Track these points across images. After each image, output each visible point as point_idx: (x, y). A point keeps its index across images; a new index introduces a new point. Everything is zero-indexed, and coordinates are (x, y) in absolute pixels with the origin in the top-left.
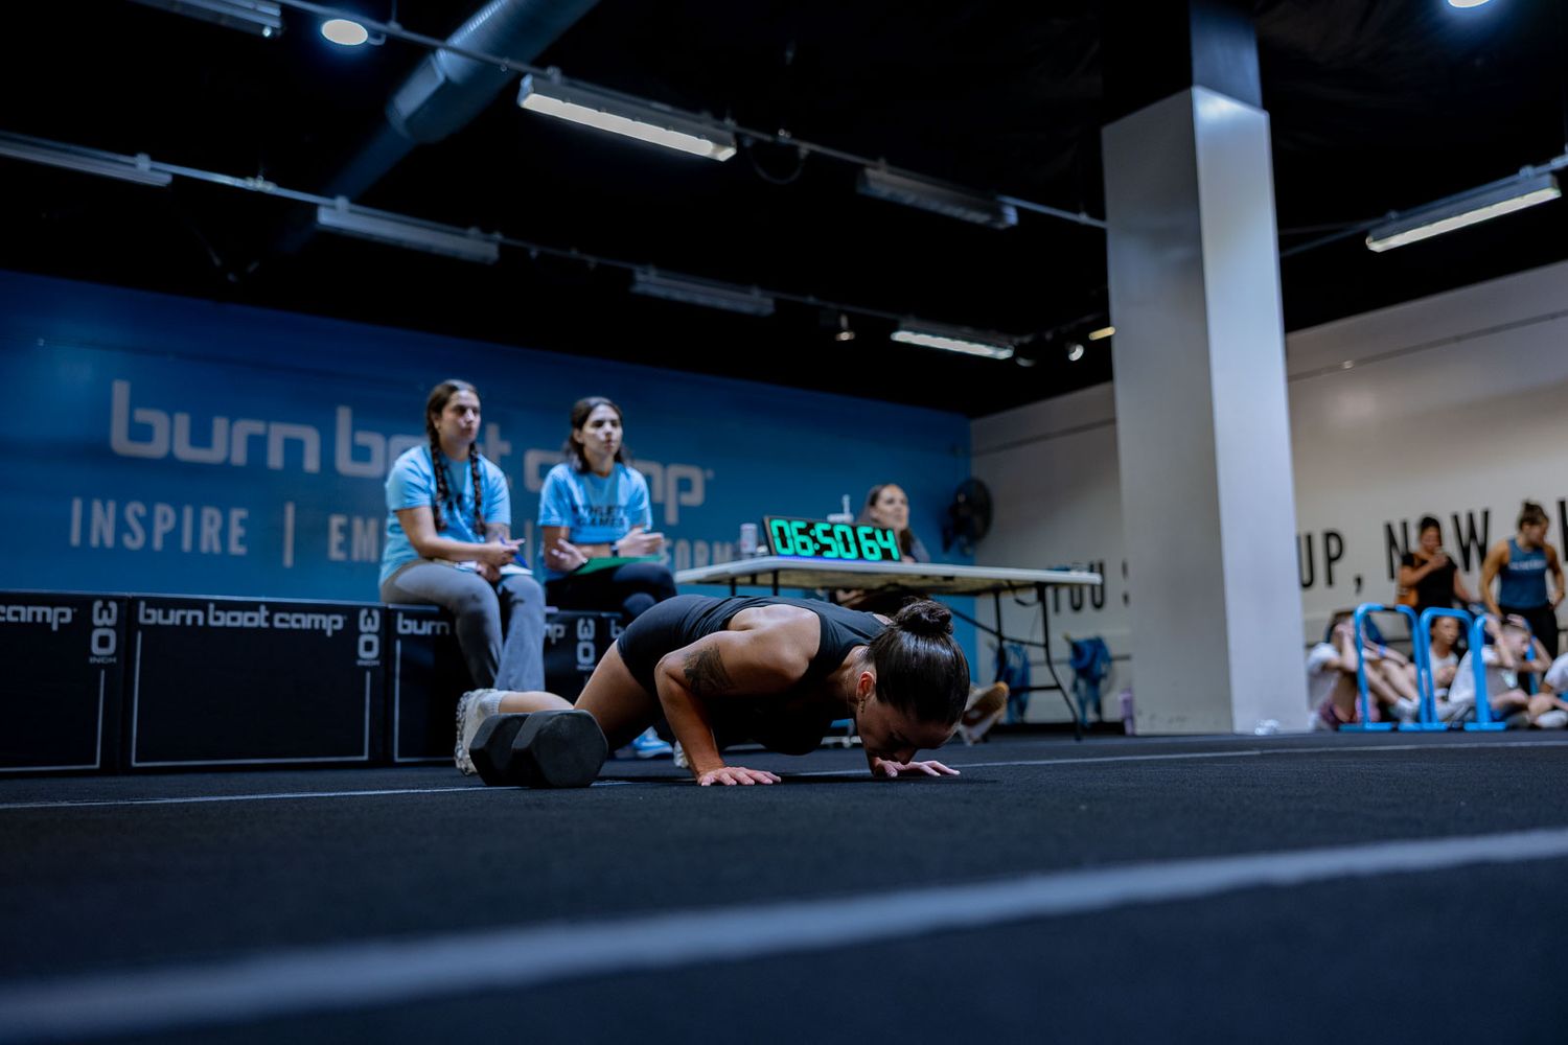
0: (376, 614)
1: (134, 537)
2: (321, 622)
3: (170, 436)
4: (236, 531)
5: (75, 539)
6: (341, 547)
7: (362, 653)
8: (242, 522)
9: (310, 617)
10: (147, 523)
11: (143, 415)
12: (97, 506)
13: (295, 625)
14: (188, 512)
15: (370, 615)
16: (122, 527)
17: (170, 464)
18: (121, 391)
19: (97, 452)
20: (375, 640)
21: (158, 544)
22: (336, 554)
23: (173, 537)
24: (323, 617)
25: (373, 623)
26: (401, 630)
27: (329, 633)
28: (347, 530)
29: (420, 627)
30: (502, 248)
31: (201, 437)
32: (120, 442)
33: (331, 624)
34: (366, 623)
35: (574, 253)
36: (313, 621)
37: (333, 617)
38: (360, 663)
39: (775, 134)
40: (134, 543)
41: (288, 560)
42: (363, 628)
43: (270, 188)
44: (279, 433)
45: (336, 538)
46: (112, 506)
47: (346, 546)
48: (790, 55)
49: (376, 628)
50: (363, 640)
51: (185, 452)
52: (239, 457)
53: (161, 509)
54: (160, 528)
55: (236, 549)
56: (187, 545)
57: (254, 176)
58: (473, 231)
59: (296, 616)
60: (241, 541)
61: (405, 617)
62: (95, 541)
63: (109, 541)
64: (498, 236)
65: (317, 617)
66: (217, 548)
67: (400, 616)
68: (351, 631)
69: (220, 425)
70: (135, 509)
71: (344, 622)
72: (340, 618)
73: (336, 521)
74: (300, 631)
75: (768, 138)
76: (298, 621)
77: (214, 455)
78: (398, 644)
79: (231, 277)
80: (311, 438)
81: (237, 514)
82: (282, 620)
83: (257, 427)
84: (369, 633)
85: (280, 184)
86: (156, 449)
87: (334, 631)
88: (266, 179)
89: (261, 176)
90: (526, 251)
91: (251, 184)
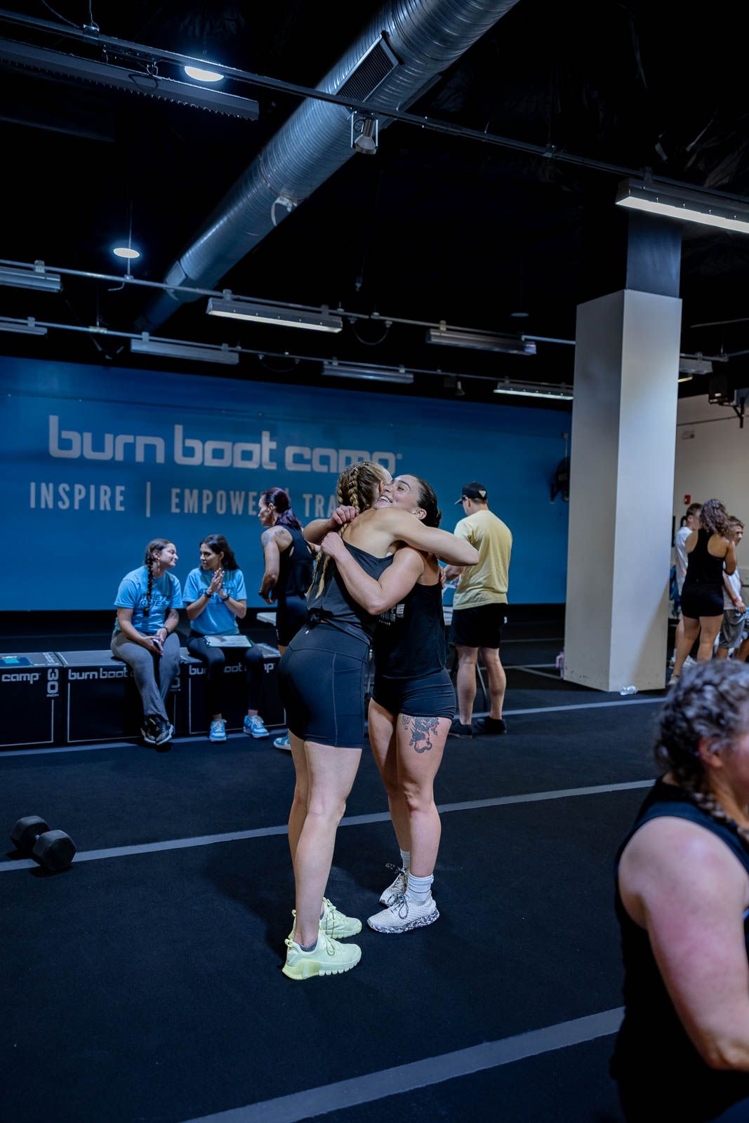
0: (57, 671)
1: (64, 503)
2: (27, 677)
3: (81, 445)
4: (119, 498)
5: (33, 505)
6: (177, 506)
7: (49, 691)
8: (122, 493)
9: (21, 675)
10: (71, 495)
11: (66, 435)
12: (43, 486)
13: (13, 680)
14: (92, 488)
15: (53, 672)
16: (57, 497)
17: (82, 461)
18: (54, 421)
19: (43, 456)
20: (56, 684)
21: (77, 506)
22: (175, 510)
23: (86, 502)
24: (28, 675)
25: (55, 676)
26: (70, 678)
27: (31, 682)
28: (181, 497)
29: (81, 676)
30: (241, 354)
31: (98, 446)
32: (54, 450)
33: (32, 678)
34: (51, 676)
35: (287, 354)
36: (23, 677)
37: (33, 674)
38: (48, 696)
39: (370, 314)
40: (65, 506)
41: (148, 515)
42: (49, 678)
43: (104, 331)
44: (141, 441)
45: (175, 500)
46: (51, 486)
47: (180, 505)
48: (358, 285)
49: (57, 678)
50: (49, 684)
51: (90, 454)
52: (120, 457)
53: (78, 487)
54: (78, 498)
55: (119, 508)
56: (92, 507)
57: (95, 325)
58: (225, 346)
59: (13, 675)
60: (122, 504)
61: (72, 672)
62: (43, 506)
63: (51, 506)
64: (239, 348)
65: (25, 675)
66: (109, 508)
67: (70, 671)
68: (43, 679)
69: (109, 438)
70: (64, 487)
71: (39, 676)
72: (37, 675)
73: (175, 491)
74: (16, 682)
75: (367, 317)
76: (15, 678)
77: (106, 455)
78: (69, 684)
79: (107, 357)
80: (159, 443)
81: (119, 489)
82: (6, 678)
83: (130, 439)
84: (53, 680)
85: (108, 329)
86: (74, 453)
87: (34, 681)
88: (101, 326)
89: (98, 323)
90: (256, 356)
91: (92, 330)
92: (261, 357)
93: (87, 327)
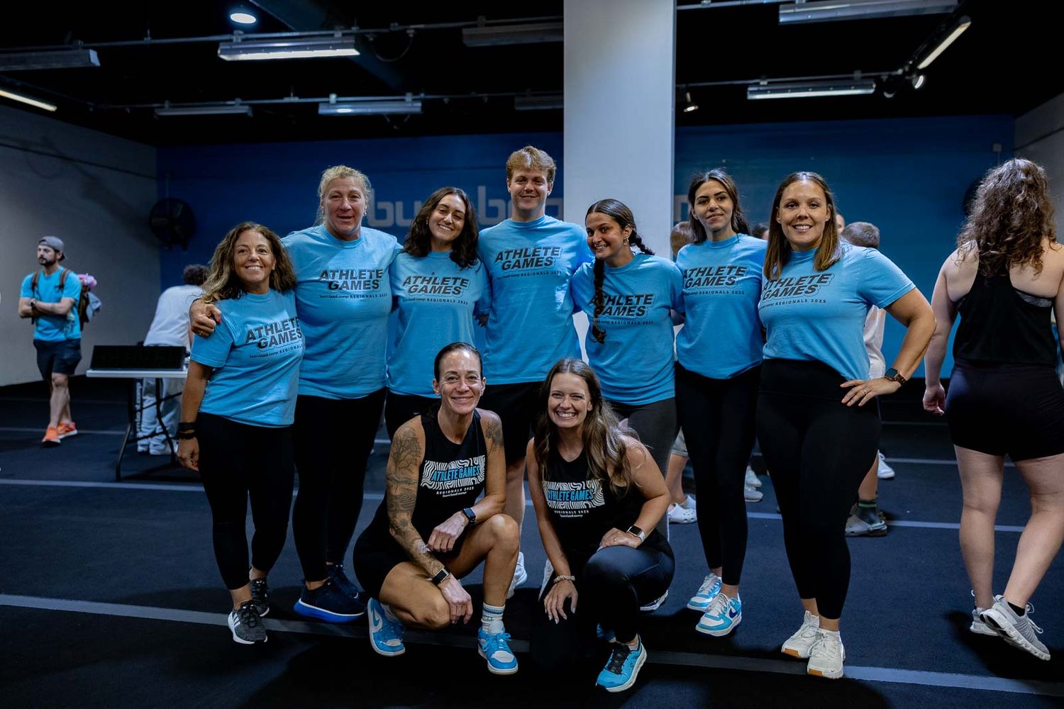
3: (393, 213)
11: (381, 205)
17: (394, 228)
30: (424, 101)
31: (409, 213)
35: (473, 94)
39: (388, 26)
43: (296, 100)
51: (401, 221)
57: (289, 96)
58: (409, 97)
64: (422, 95)
75: (386, 30)
79: (395, 127)
85: (300, 97)
86: (388, 222)
88: (294, 96)
89: (292, 94)
90: (441, 100)
91: (286, 100)
92: (446, 100)
93: (282, 98)
